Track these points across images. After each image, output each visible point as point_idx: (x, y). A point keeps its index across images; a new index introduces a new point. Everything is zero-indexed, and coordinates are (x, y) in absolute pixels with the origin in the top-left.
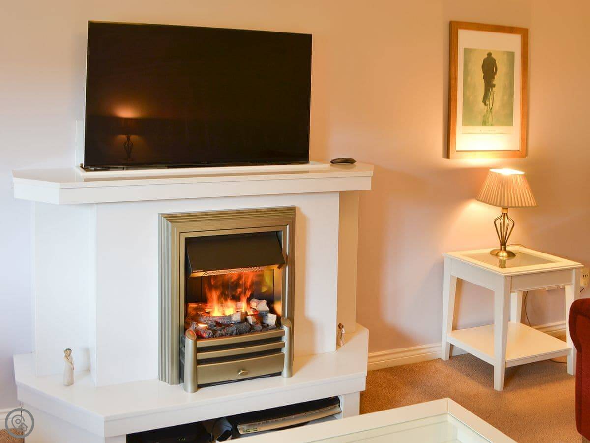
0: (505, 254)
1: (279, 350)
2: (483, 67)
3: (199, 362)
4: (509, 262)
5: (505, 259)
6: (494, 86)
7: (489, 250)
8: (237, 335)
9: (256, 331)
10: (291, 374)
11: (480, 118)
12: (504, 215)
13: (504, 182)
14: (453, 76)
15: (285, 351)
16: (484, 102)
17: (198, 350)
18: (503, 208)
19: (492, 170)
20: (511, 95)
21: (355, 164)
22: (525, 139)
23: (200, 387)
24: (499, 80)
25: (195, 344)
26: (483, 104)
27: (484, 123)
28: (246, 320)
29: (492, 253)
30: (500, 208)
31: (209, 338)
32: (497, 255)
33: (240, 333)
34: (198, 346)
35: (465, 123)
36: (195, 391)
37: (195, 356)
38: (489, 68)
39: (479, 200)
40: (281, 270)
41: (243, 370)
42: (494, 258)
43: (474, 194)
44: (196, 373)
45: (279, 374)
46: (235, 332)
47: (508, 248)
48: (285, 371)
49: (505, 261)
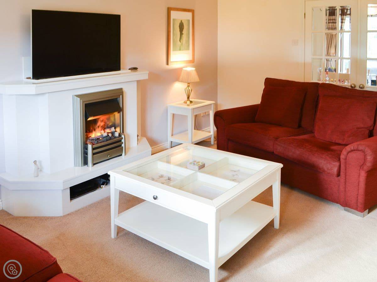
0: (189, 102)
1: (121, 145)
2: (179, 26)
3: (94, 154)
4: (190, 105)
5: (189, 104)
6: (183, 34)
7: (183, 102)
8: (106, 141)
9: (112, 139)
10: (125, 154)
11: (178, 48)
12: (188, 86)
13: (188, 73)
14: (169, 30)
15: (123, 145)
16: (180, 41)
17: (93, 149)
18: (188, 83)
19: (184, 69)
20: (189, 38)
21: (138, 69)
22: (193, 55)
23: (94, 164)
24: (185, 32)
25: (92, 147)
26: (179, 42)
27: (180, 50)
28: (108, 135)
29: (184, 102)
30: (187, 84)
31: (96, 144)
32: (186, 103)
33: (107, 140)
34: (93, 147)
35: (173, 50)
36: (93, 166)
37: (92, 152)
38: (181, 27)
39: (179, 81)
40: (119, 114)
41: (109, 155)
42: (185, 104)
43: (177, 79)
44: (93, 159)
45: (121, 155)
46: (105, 140)
47: (190, 100)
48: (123, 154)
49: (189, 105)
